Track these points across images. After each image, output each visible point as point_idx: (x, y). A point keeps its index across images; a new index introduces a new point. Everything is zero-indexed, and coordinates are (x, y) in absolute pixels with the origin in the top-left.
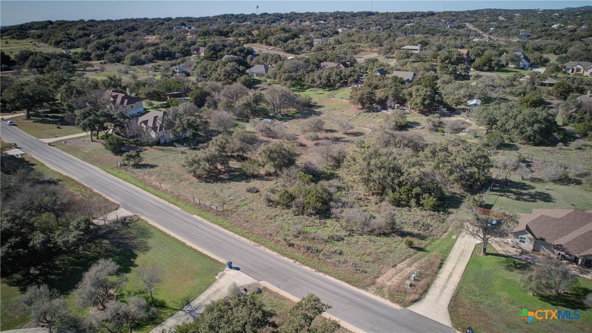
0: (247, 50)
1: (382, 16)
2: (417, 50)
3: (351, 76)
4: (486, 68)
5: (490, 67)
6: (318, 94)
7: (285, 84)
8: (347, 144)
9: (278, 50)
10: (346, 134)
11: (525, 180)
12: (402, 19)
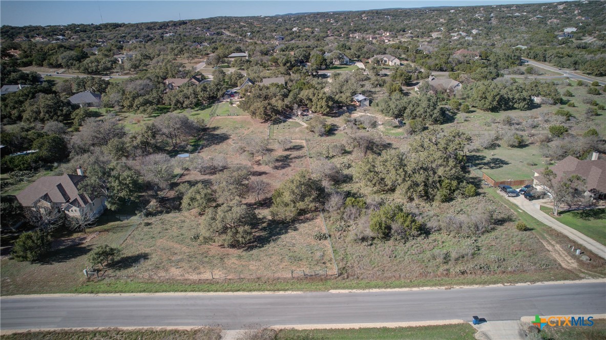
0: (32, 76)
1: (134, 28)
2: (245, 56)
3: (218, 90)
4: (324, 67)
5: (326, 65)
6: (193, 115)
7: (145, 110)
8: (302, 159)
9: (74, 73)
10: (287, 150)
11: (471, 152)
12: (155, 29)
